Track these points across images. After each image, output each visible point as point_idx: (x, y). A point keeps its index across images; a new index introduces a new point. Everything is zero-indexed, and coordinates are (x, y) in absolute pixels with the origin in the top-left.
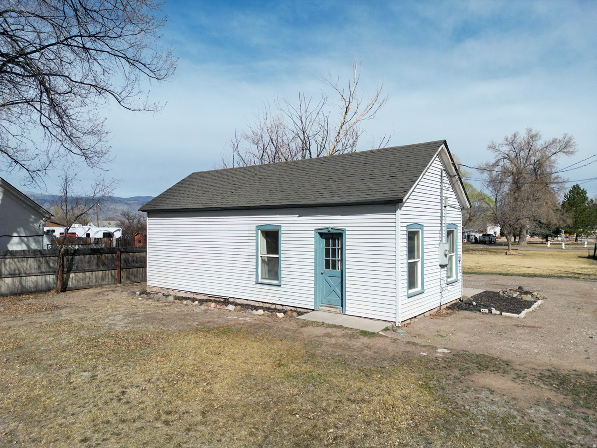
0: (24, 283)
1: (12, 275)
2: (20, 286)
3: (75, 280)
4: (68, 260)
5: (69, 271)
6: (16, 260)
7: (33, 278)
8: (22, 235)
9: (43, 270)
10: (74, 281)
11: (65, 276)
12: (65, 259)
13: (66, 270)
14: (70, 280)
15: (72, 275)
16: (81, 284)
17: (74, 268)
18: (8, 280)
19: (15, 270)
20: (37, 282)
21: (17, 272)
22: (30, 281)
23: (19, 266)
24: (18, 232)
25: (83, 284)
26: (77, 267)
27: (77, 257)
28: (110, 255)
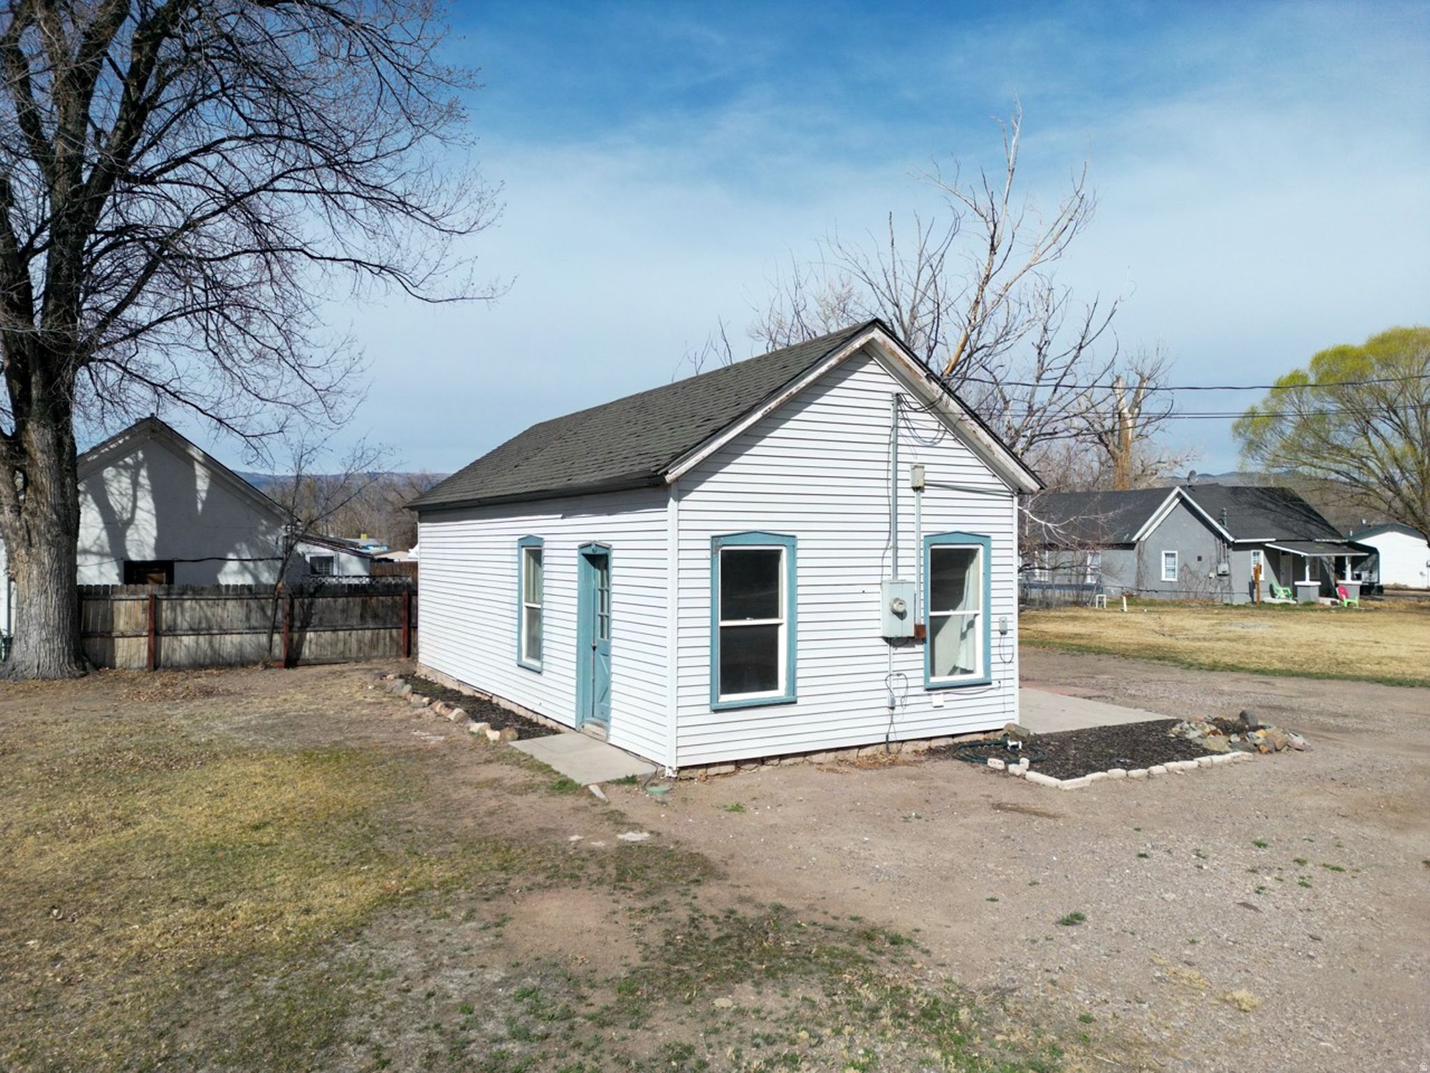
0: (217, 646)
1: (195, 631)
2: (209, 652)
3: (316, 644)
4: (302, 605)
5: (305, 627)
6: (202, 603)
7: (236, 639)
8: (244, 557)
9: (254, 623)
10: (313, 647)
11: (296, 636)
12: (297, 603)
13: (298, 624)
14: (306, 644)
15: (310, 635)
16: (328, 653)
17: (315, 620)
18: (188, 640)
19: (200, 623)
20: (241, 644)
21: (204, 625)
22: (229, 644)
23: (209, 614)
24: (236, 552)
25: (332, 653)
26: (321, 619)
27: (320, 601)
28: (389, 598)
